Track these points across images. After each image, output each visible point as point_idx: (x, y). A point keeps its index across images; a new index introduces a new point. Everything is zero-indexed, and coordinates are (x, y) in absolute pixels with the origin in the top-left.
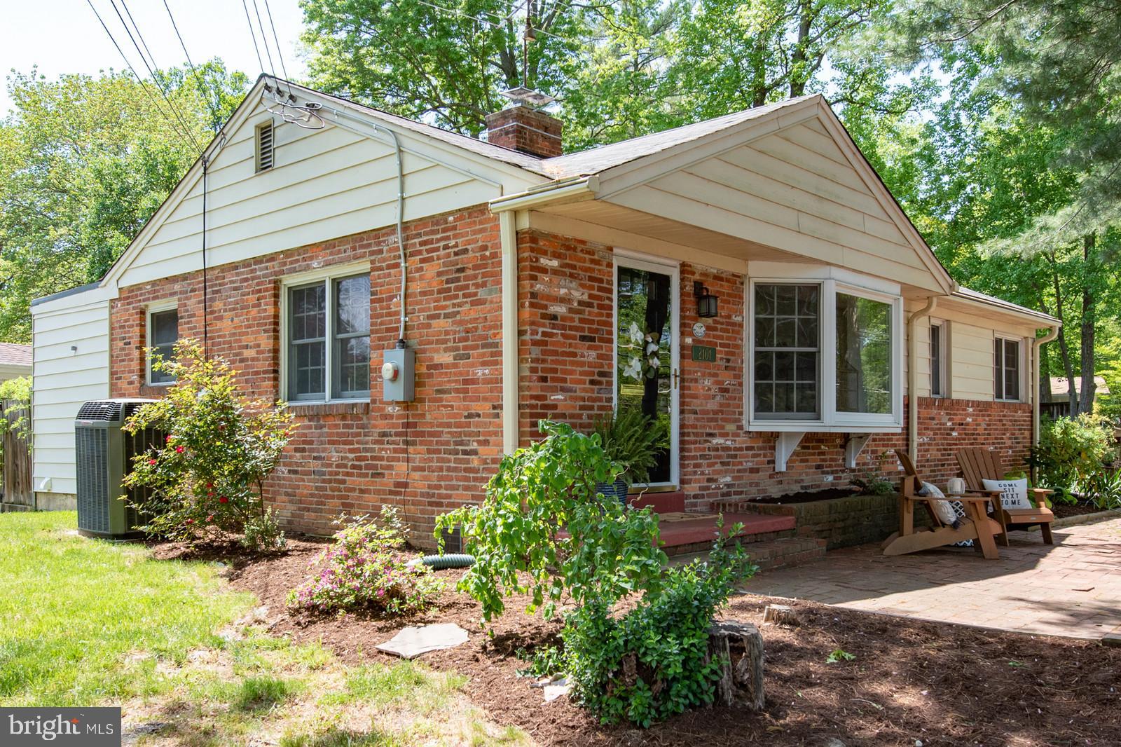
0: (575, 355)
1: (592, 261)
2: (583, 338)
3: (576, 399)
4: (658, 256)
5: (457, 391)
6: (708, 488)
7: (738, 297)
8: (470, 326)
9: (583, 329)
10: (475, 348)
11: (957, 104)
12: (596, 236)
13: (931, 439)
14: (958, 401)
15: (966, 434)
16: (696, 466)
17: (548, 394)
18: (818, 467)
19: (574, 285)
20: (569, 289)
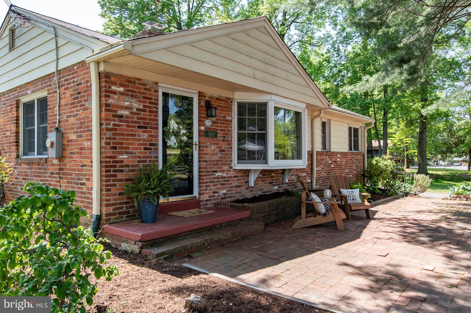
0: (135, 135)
1: (145, 89)
2: (139, 127)
3: (135, 157)
4: (184, 88)
5: (78, 153)
6: (214, 196)
7: (230, 109)
8: (82, 121)
9: (140, 123)
10: (84, 132)
11: (338, 42)
12: (148, 77)
13: (322, 168)
14: (334, 152)
15: (337, 166)
16: (206, 186)
17: (117, 156)
18: (270, 183)
19: (134, 100)
20: (131, 102)
